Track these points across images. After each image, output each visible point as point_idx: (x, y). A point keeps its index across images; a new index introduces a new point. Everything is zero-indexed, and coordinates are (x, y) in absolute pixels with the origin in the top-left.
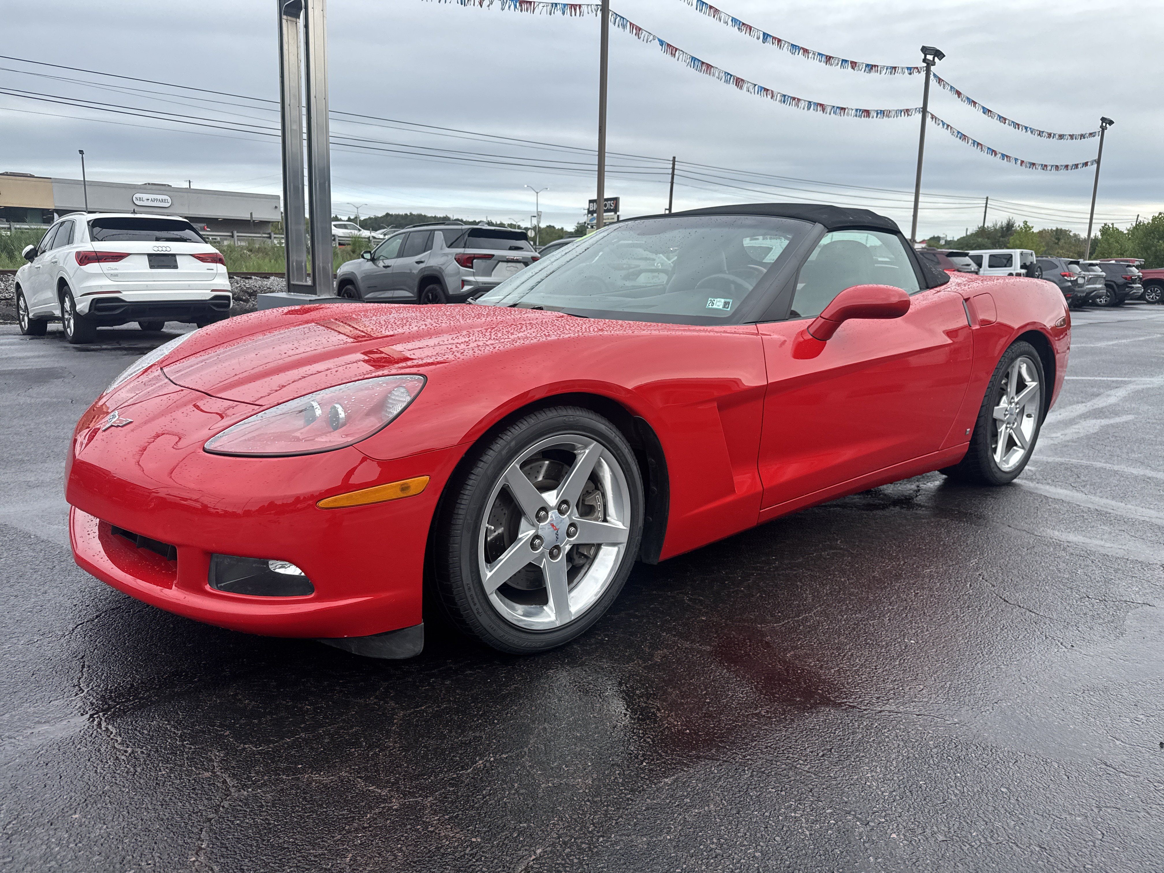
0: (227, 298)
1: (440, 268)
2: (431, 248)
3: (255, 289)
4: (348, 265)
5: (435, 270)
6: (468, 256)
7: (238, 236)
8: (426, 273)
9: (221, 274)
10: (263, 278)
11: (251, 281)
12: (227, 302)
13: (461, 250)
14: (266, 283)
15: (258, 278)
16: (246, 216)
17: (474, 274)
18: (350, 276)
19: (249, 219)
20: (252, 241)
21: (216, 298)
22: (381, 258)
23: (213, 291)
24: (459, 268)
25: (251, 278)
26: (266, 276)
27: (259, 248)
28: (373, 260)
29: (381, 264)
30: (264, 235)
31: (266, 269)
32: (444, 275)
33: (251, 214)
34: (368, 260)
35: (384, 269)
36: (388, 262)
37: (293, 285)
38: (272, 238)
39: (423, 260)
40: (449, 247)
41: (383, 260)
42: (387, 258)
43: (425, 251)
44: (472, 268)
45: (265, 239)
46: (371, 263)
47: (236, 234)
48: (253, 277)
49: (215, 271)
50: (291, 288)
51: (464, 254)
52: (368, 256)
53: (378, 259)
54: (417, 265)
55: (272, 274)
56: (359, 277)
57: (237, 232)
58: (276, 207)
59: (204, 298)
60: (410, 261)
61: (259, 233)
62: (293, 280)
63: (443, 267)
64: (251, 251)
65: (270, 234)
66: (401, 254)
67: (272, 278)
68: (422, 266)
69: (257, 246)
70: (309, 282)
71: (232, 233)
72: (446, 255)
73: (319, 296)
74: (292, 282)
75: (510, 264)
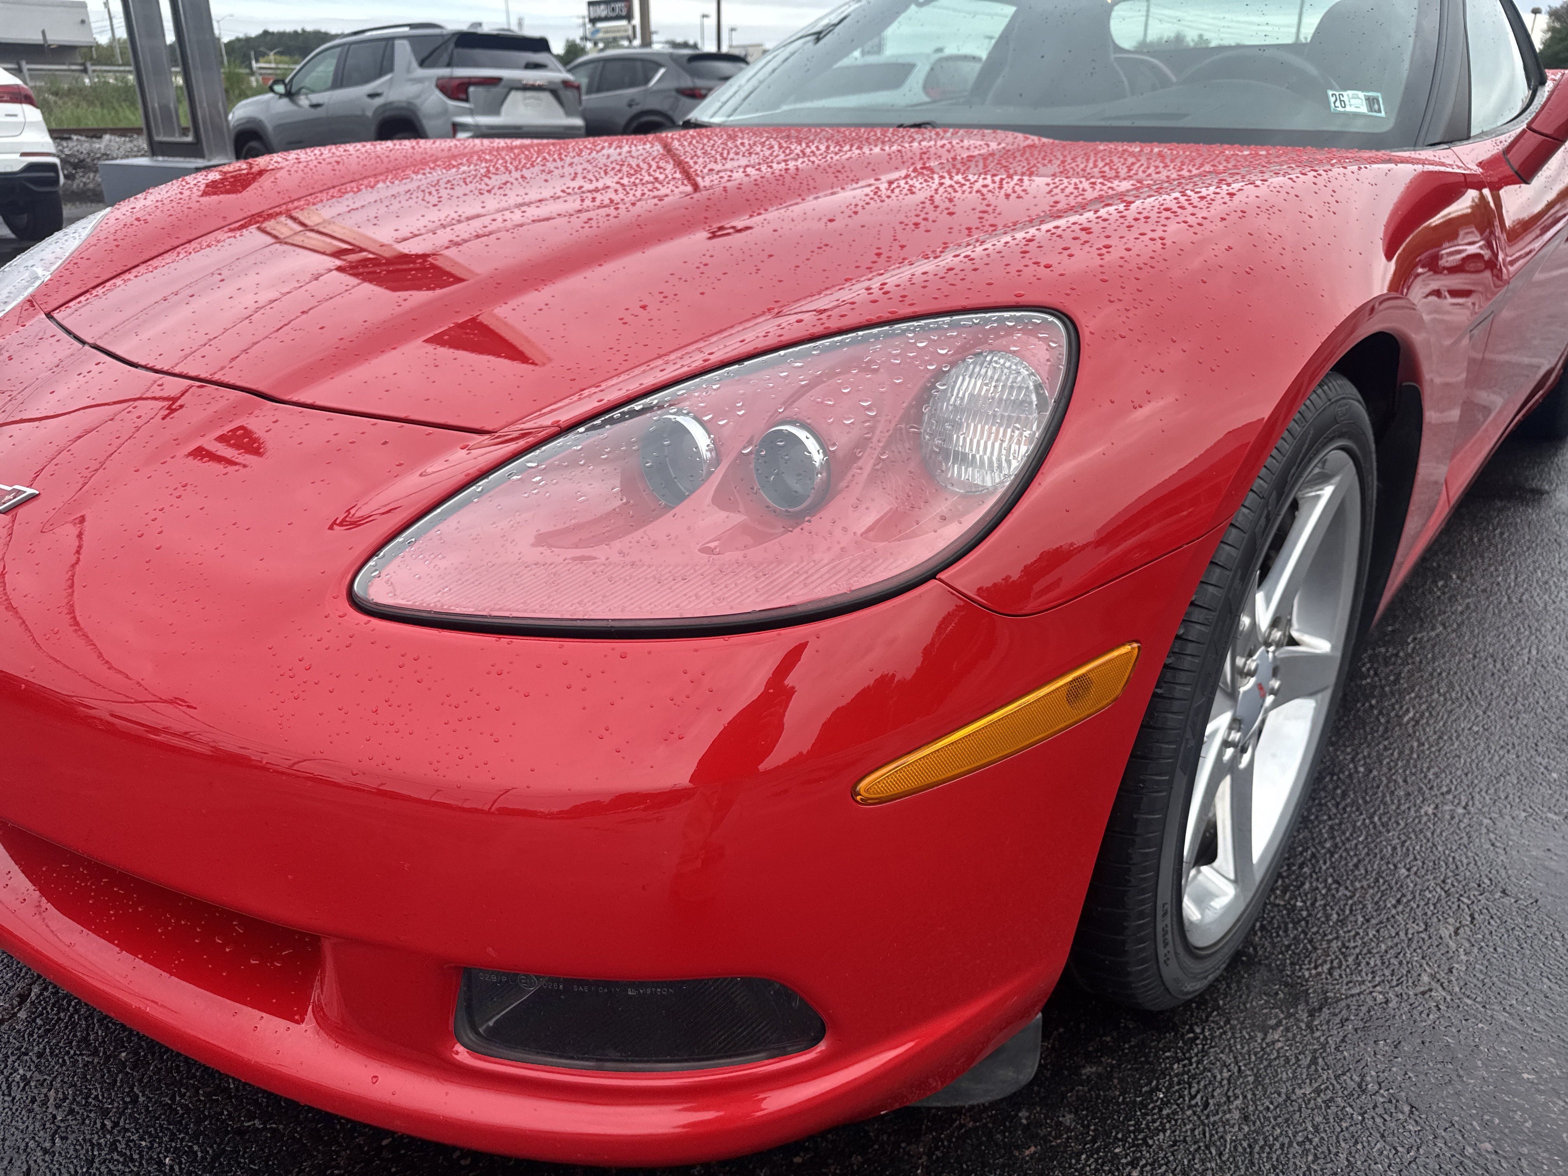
0: (52, 167)
1: (409, 103)
2: (391, 69)
3: (82, 157)
4: (245, 106)
5: (402, 108)
6: (457, 82)
7: (29, 70)
8: (387, 114)
9: (33, 124)
10: (92, 137)
11: (71, 144)
12: (52, 174)
13: (445, 72)
14: (97, 146)
15: (83, 138)
16: (35, 37)
17: (471, 112)
18: (249, 126)
19: (41, 42)
20: (52, 77)
21: (31, 167)
22: (304, 91)
23: (24, 154)
24: (446, 103)
25: (70, 139)
26: (96, 134)
27: (69, 90)
28: (290, 95)
29: (304, 101)
30: (73, 67)
31: (91, 123)
32: (421, 115)
33: (43, 33)
34: (281, 96)
35: (312, 110)
36: (316, 98)
37: (161, 143)
38: (90, 72)
39: (379, 91)
40: (422, 64)
41: (306, 94)
42: (313, 92)
43: (380, 75)
44: (466, 100)
45: (77, 74)
46: (285, 101)
47: (25, 67)
48: (75, 137)
49: (20, 119)
50: (156, 149)
51: (451, 78)
52: (280, 88)
53: (298, 92)
54: (369, 100)
55: (105, 131)
56: (269, 126)
57: (27, 63)
58: (83, 22)
59: (9, 170)
60: (356, 93)
61: (64, 64)
62: (158, 135)
63: (418, 102)
64: (56, 94)
65: (83, 64)
66: (340, 81)
67: (107, 137)
68: (378, 101)
69: (66, 86)
70: (189, 139)
71: (18, 64)
72: (420, 80)
73: (209, 160)
74: (157, 138)
75: (529, 94)
